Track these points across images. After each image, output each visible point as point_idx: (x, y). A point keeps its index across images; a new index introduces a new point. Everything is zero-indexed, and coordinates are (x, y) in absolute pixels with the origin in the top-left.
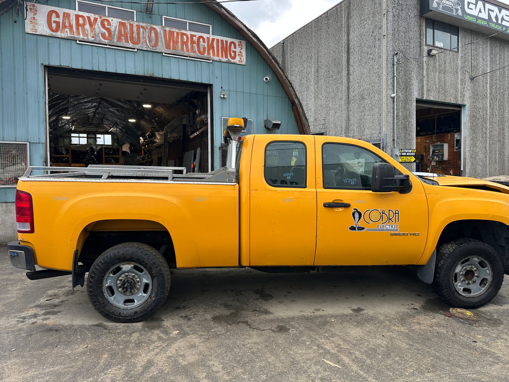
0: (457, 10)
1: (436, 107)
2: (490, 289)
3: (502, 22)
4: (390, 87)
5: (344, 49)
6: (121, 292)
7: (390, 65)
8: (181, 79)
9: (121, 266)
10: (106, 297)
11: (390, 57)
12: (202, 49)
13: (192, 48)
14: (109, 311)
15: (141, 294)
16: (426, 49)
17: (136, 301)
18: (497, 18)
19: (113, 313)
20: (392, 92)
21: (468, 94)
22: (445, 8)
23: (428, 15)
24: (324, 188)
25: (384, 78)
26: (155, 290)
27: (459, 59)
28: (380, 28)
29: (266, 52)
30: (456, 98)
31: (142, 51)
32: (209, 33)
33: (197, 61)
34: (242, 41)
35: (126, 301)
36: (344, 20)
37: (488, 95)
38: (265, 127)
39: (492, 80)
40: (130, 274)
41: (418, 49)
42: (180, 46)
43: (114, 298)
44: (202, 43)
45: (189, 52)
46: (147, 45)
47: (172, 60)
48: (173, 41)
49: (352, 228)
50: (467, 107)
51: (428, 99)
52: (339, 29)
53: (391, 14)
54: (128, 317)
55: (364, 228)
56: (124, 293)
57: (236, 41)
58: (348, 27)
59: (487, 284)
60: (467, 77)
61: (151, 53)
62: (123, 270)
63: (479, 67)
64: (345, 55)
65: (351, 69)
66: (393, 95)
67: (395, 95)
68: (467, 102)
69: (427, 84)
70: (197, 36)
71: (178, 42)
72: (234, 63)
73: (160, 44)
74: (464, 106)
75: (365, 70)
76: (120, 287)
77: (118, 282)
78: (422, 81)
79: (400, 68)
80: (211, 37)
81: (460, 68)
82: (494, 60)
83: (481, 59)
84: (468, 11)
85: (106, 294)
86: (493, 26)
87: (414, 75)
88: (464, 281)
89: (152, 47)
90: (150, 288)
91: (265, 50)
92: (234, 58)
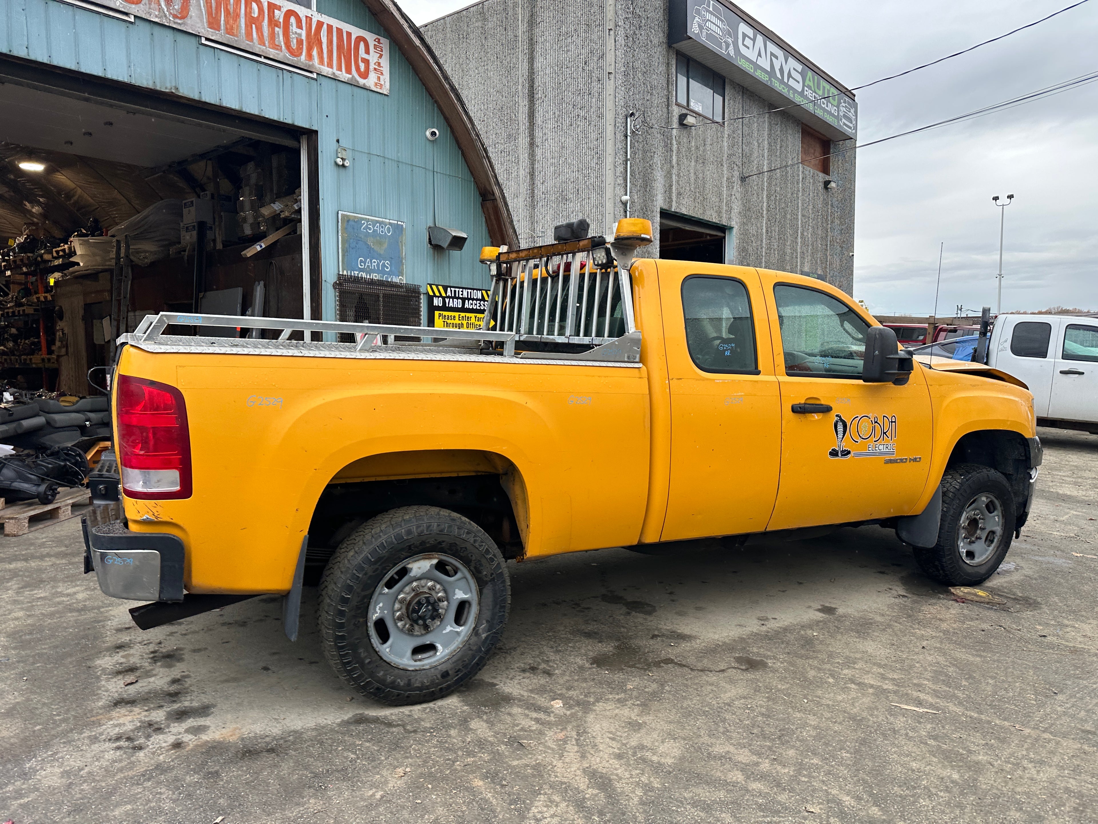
0: (728, 46)
1: (688, 228)
2: (1000, 548)
3: (788, 81)
4: (620, 180)
5: (522, 90)
6: (402, 630)
7: (620, 136)
8: (244, 110)
9: (409, 566)
10: (375, 646)
11: (620, 120)
12: (294, 44)
13: (273, 36)
14: (382, 681)
15: (450, 628)
16: (676, 112)
17: (439, 647)
18: (781, 70)
19: (393, 685)
20: (622, 190)
21: (737, 207)
22: (709, 36)
23: (682, 46)
24: (788, 374)
25: (609, 160)
26: (487, 614)
27: (725, 139)
28: (602, 57)
29: (439, 72)
30: (719, 213)
31: (147, 24)
32: (309, 6)
33: (282, 69)
34: (383, 40)
35: (418, 650)
36: (522, 28)
37: (765, 212)
38: (430, 242)
39: (770, 184)
40: (423, 582)
41: (665, 110)
42: (243, 25)
43: (391, 647)
44: (294, 28)
45: (264, 45)
46: (160, 9)
47: (223, 56)
48: (227, 12)
49: (834, 453)
50: (735, 231)
51: (678, 210)
52: (512, 44)
53: (621, 32)
54: (428, 687)
55: (849, 452)
56: (410, 632)
57: (370, 37)
58: (532, 43)
59: (996, 540)
60: (736, 174)
61: (169, 33)
62: (412, 574)
63: (752, 159)
64: (523, 104)
65: (538, 134)
66: (625, 198)
67: (628, 197)
68: (735, 223)
69: (678, 182)
70: (284, 10)
71: (238, 15)
72: (364, 88)
73: (193, 12)
74: (731, 228)
75: (569, 140)
76: (400, 619)
77: (397, 606)
78: (668, 175)
79: (636, 144)
80: (317, 17)
81: (726, 156)
82: (774, 147)
83: (756, 144)
84: (743, 50)
85: (375, 640)
86: (777, 86)
87: (658, 160)
88: (965, 538)
89: (175, 16)
90: (474, 610)
91: (436, 67)
92: (365, 75)
